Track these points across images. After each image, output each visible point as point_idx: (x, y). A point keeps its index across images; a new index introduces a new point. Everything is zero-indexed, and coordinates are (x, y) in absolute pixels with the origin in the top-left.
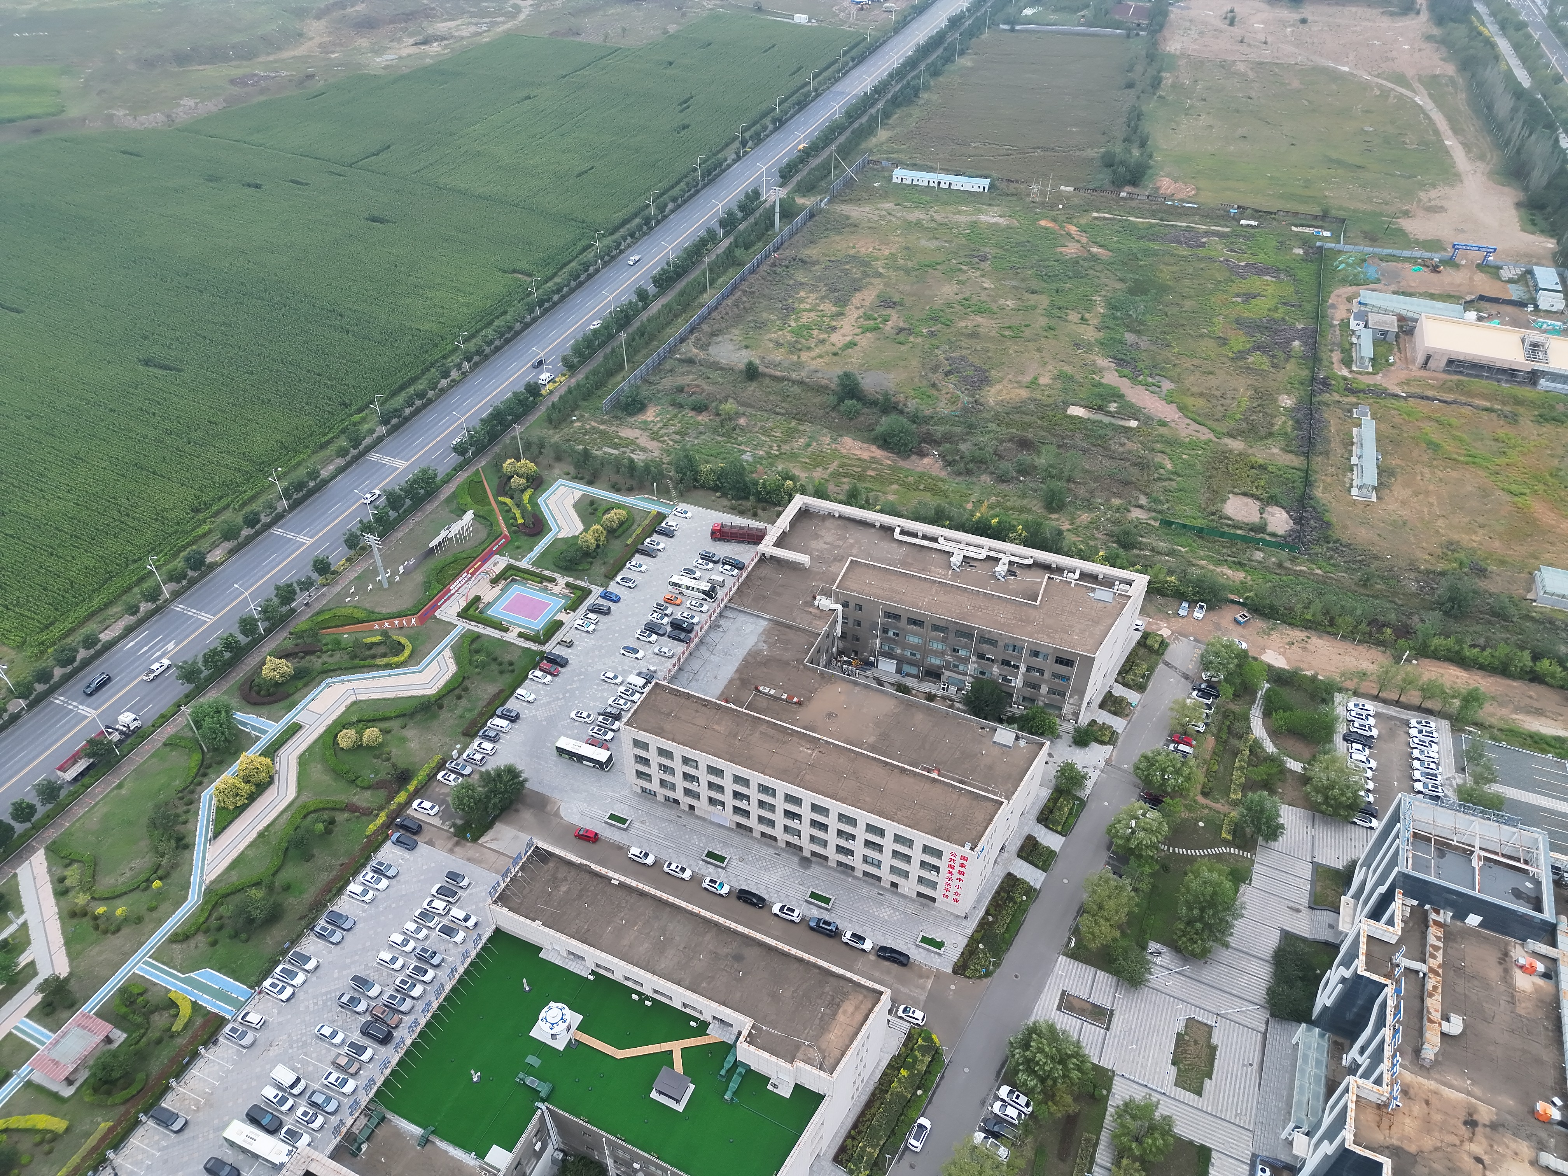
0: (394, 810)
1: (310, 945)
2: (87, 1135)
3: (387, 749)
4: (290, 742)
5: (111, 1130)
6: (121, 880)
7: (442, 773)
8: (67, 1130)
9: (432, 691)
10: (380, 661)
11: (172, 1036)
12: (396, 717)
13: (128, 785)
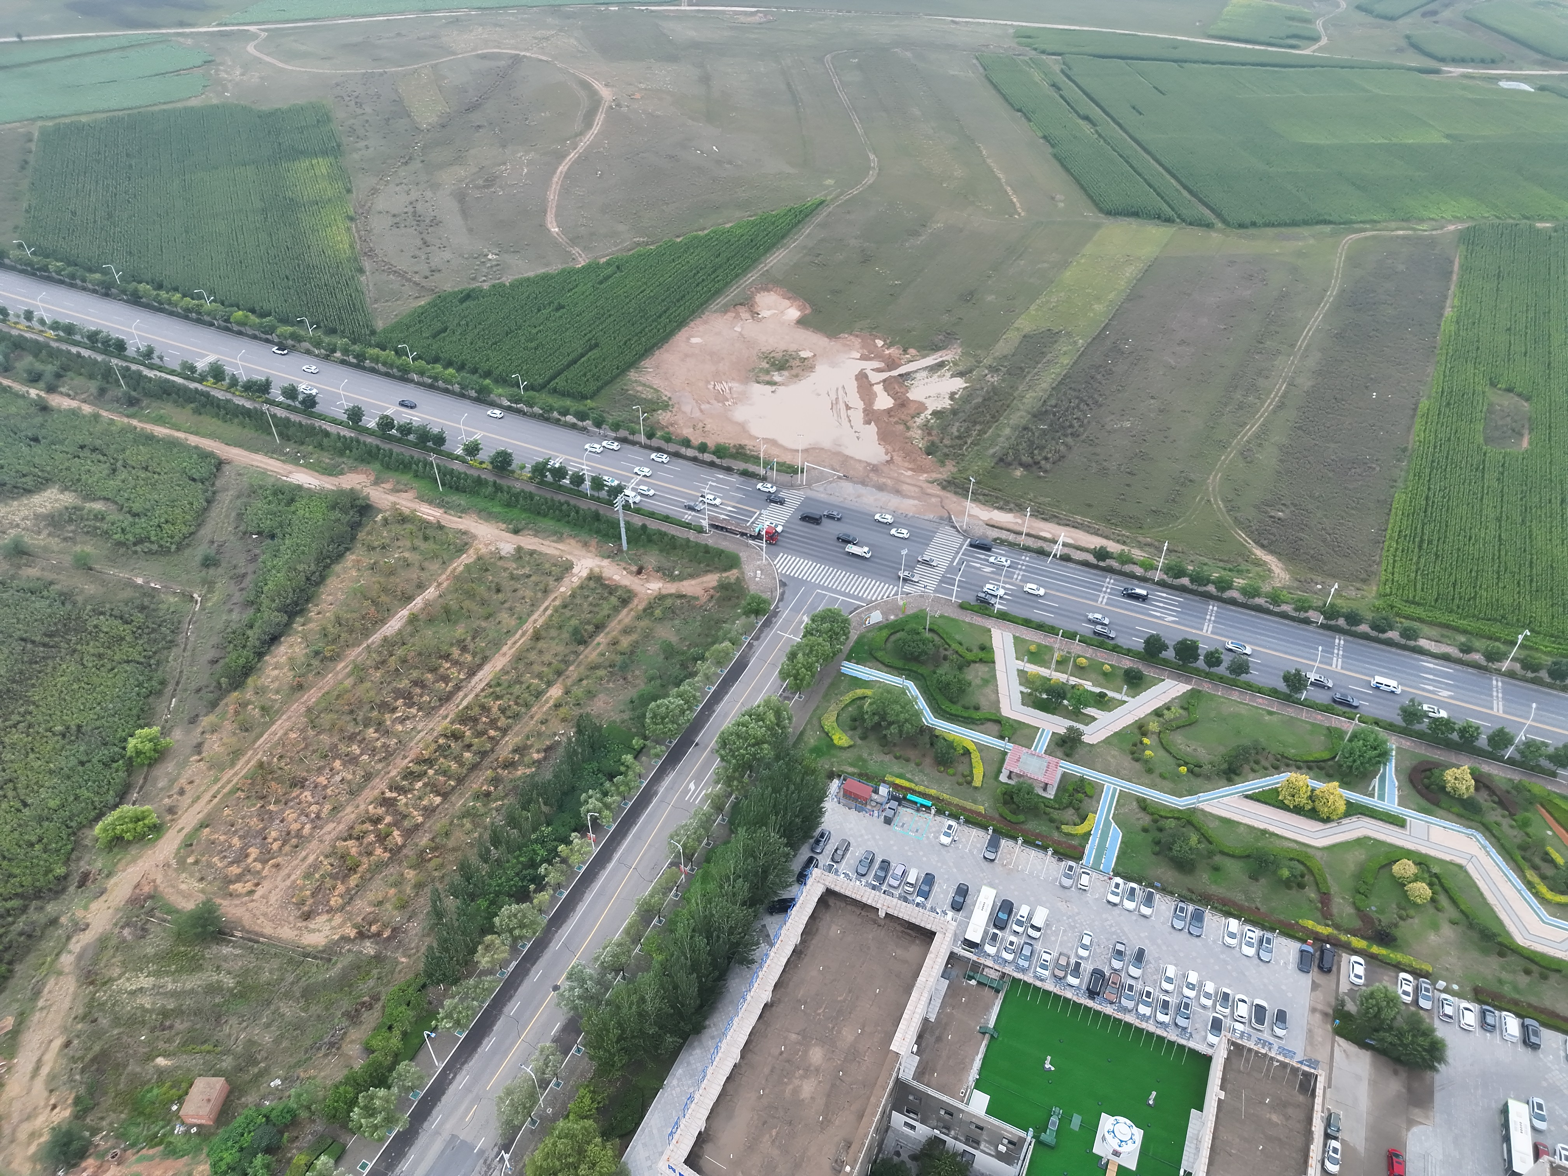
0: (1339, 940)
1: (1164, 905)
2: (975, 802)
3: (1412, 912)
4: (1380, 823)
5: (979, 814)
6: (1182, 747)
7: (1409, 977)
8: (976, 788)
9: (1520, 939)
10: (1531, 875)
11: (1058, 828)
12: (1462, 911)
13: (1274, 718)
